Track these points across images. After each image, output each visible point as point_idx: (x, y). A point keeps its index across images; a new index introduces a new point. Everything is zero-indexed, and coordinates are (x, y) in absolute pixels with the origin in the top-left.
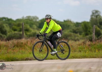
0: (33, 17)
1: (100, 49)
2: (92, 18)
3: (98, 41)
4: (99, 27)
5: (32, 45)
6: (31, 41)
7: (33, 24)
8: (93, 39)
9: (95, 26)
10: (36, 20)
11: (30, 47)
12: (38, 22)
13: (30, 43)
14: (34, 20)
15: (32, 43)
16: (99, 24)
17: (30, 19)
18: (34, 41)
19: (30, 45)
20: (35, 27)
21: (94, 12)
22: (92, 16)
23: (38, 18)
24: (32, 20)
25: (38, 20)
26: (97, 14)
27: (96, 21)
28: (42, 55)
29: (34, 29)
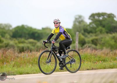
0: (5, 25)
1: (85, 60)
2: (75, 25)
3: (82, 50)
4: (83, 34)
5: (3, 57)
6: (3, 53)
7: (5, 33)
8: (77, 48)
9: (78, 33)
10: (9, 28)
11: (2, 61)
12: (11, 31)
13: (2, 55)
14: (7, 29)
15: (4, 56)
16: (83, 31)
17: (2, 27)
18: (6, 53)
19: (1, 58)
20: (8, 36)
21: (77, 17)
22: (75, 22)
23: (11, 26)
24: (4, 28)
25: (11, 29)
26: (80, 20)
27: (80, 27)
28: (16, 69)
29: (6, 38)
